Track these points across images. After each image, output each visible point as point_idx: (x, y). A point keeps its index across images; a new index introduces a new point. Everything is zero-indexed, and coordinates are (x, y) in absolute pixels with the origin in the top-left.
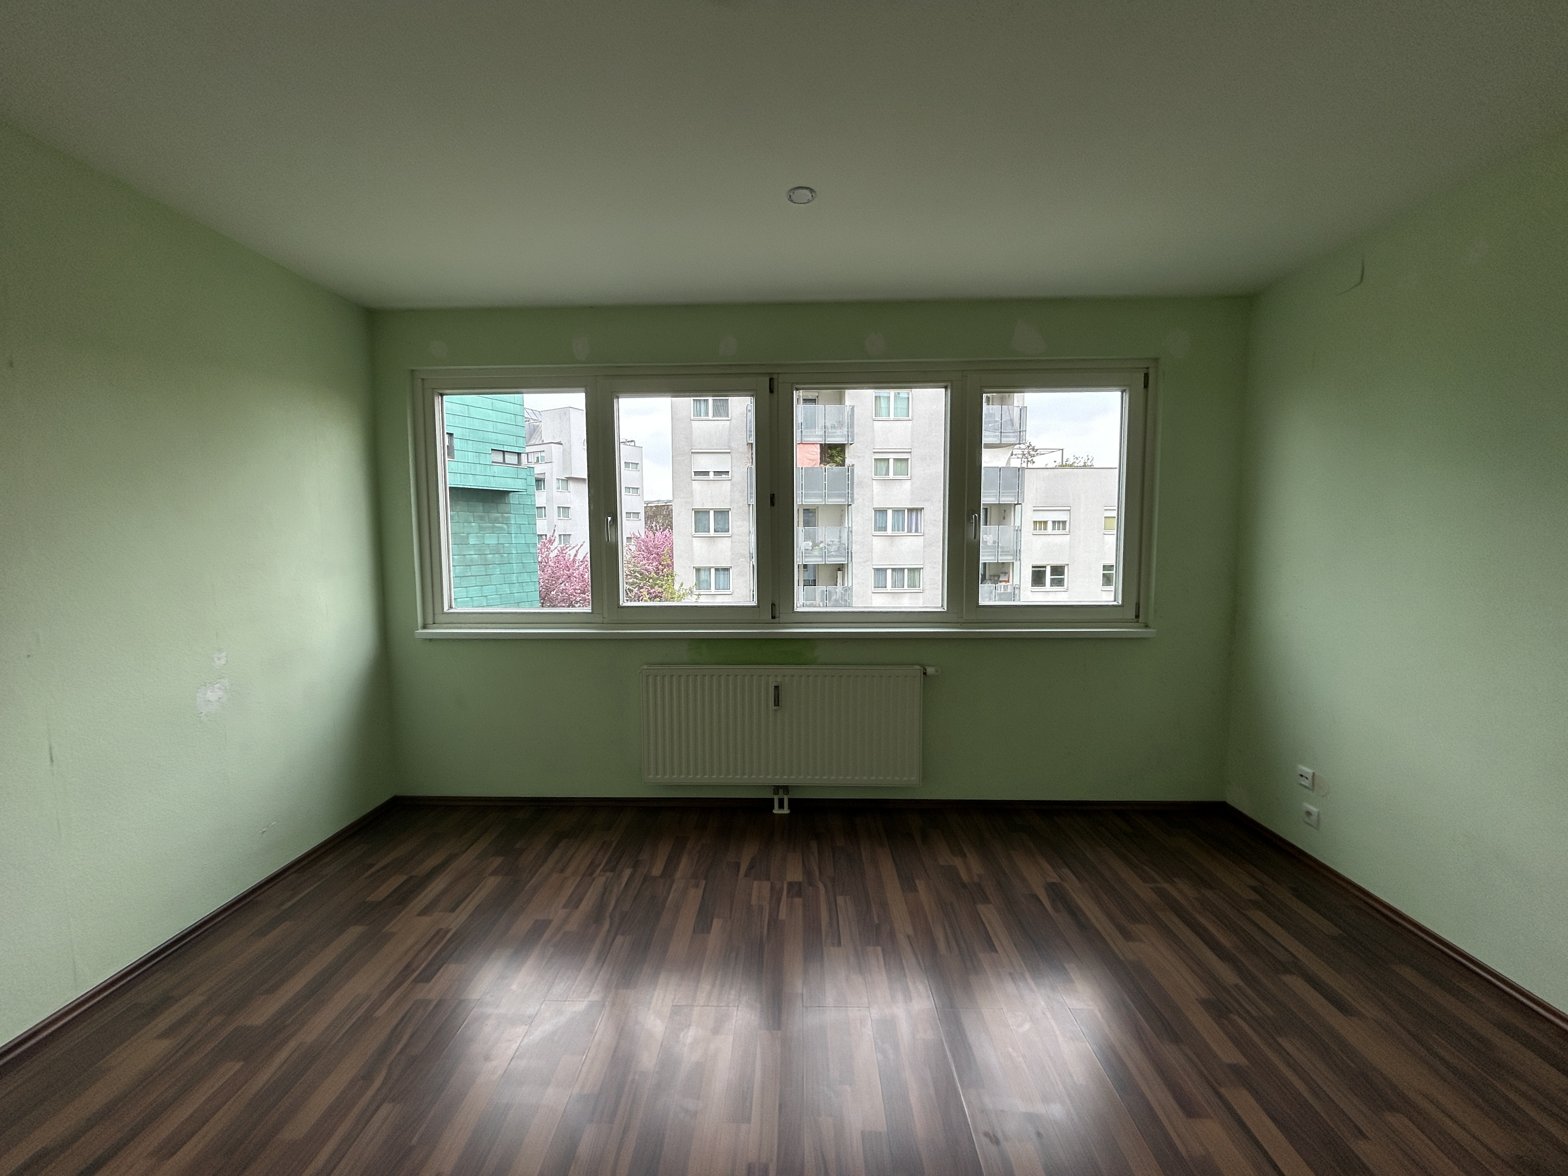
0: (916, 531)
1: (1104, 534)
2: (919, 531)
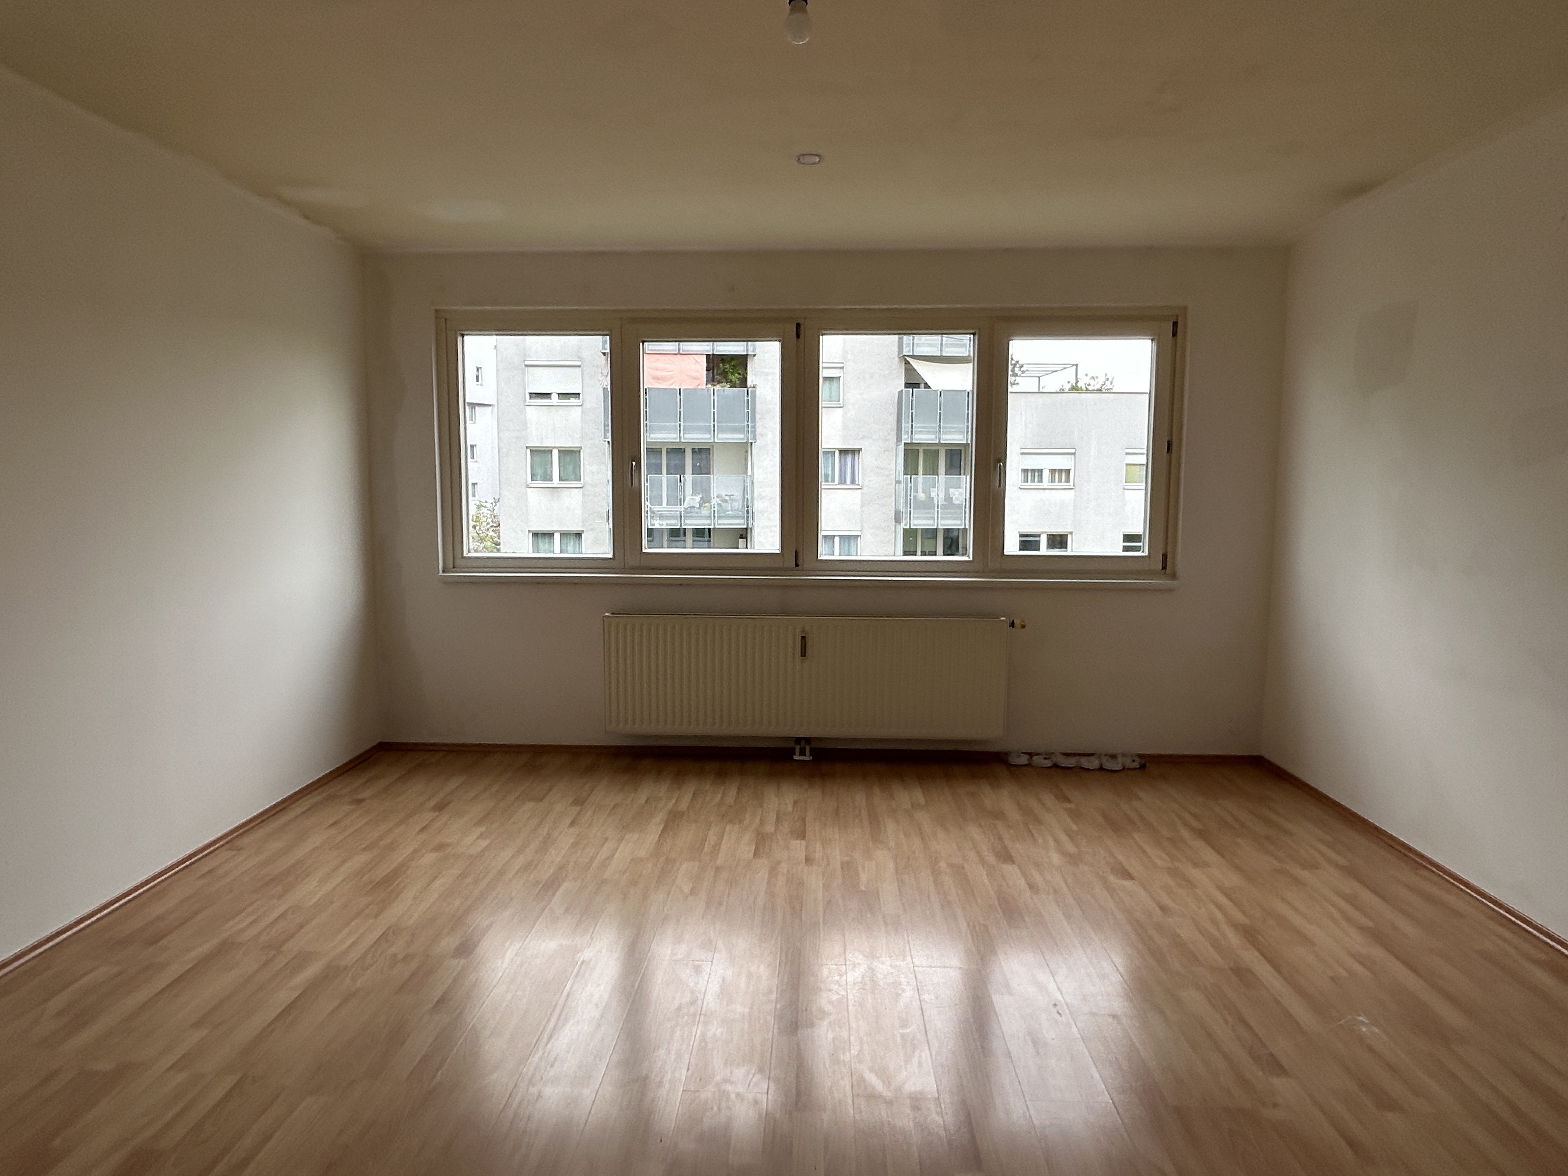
0: (853, 482)
1: (1124, 489)
2: (857, 483)
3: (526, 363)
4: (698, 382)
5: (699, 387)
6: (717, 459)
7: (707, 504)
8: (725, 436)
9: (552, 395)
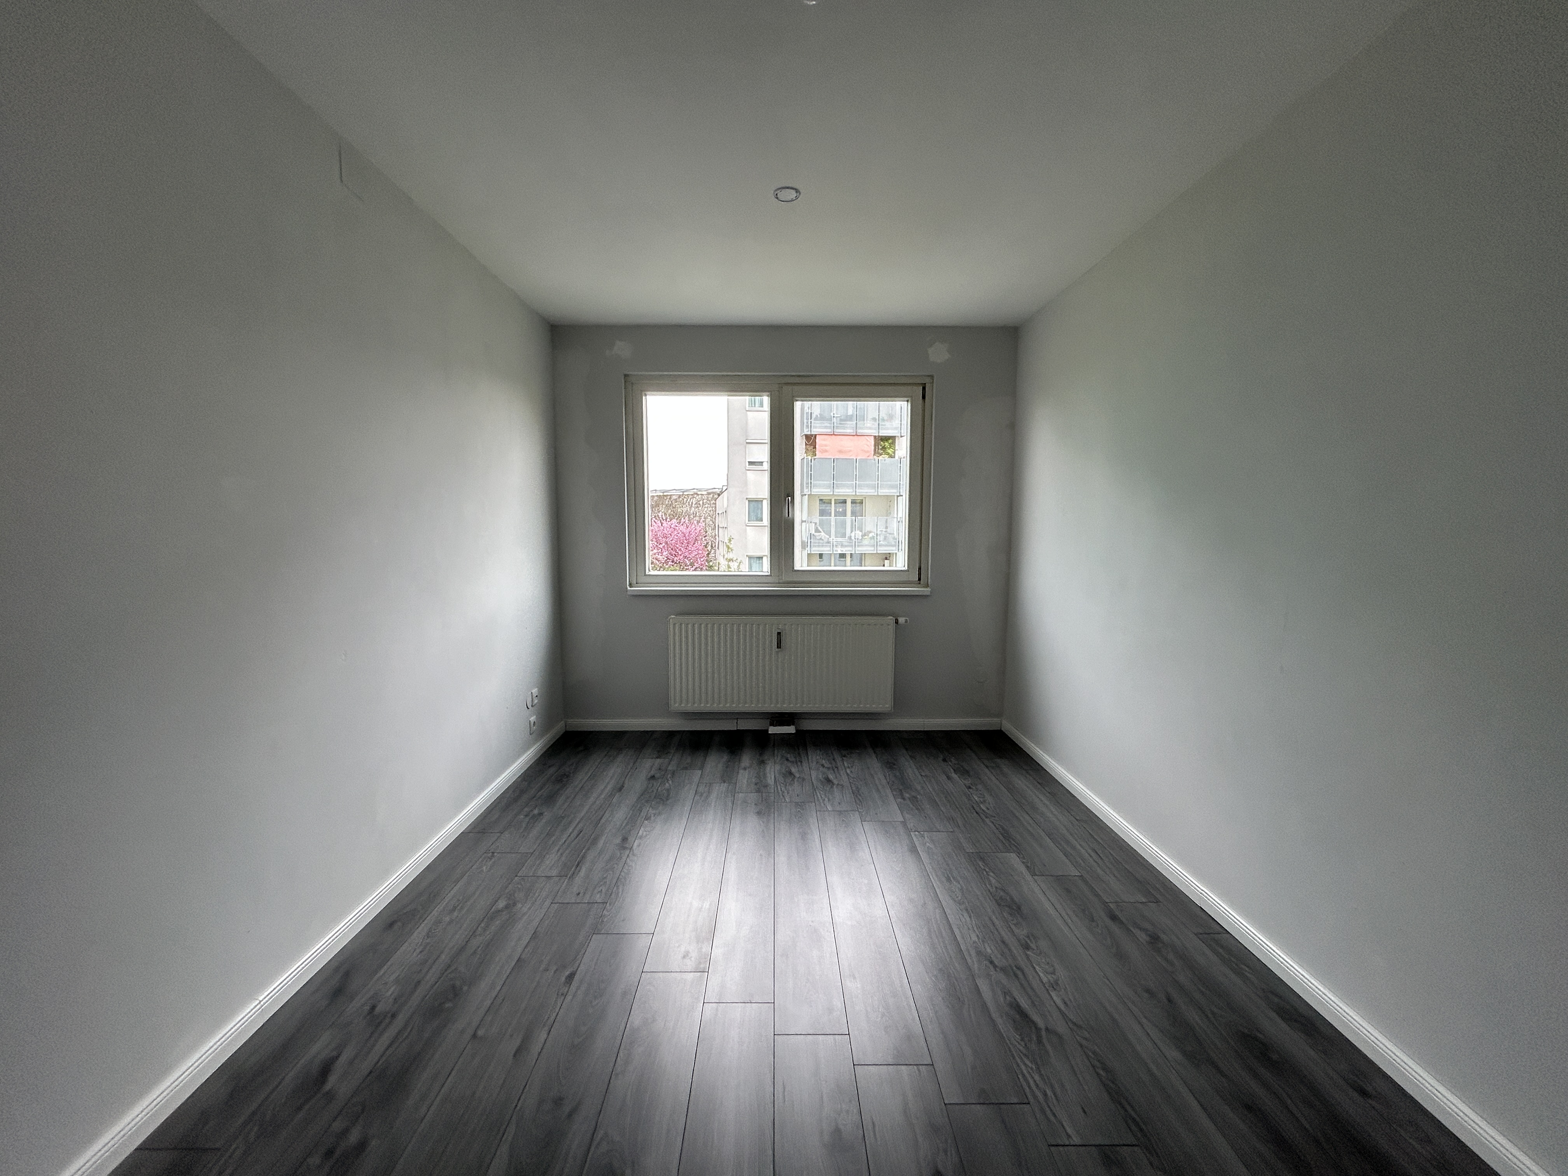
3: (748, 441)
4: (868, 454)
5: (869, 458)
6: (868, 506)
7: (866, 537)
8: (884, 491)
9: (764, 463)
